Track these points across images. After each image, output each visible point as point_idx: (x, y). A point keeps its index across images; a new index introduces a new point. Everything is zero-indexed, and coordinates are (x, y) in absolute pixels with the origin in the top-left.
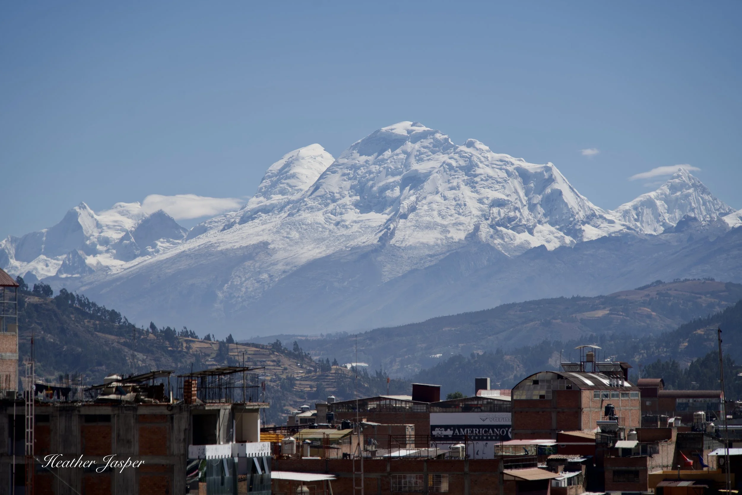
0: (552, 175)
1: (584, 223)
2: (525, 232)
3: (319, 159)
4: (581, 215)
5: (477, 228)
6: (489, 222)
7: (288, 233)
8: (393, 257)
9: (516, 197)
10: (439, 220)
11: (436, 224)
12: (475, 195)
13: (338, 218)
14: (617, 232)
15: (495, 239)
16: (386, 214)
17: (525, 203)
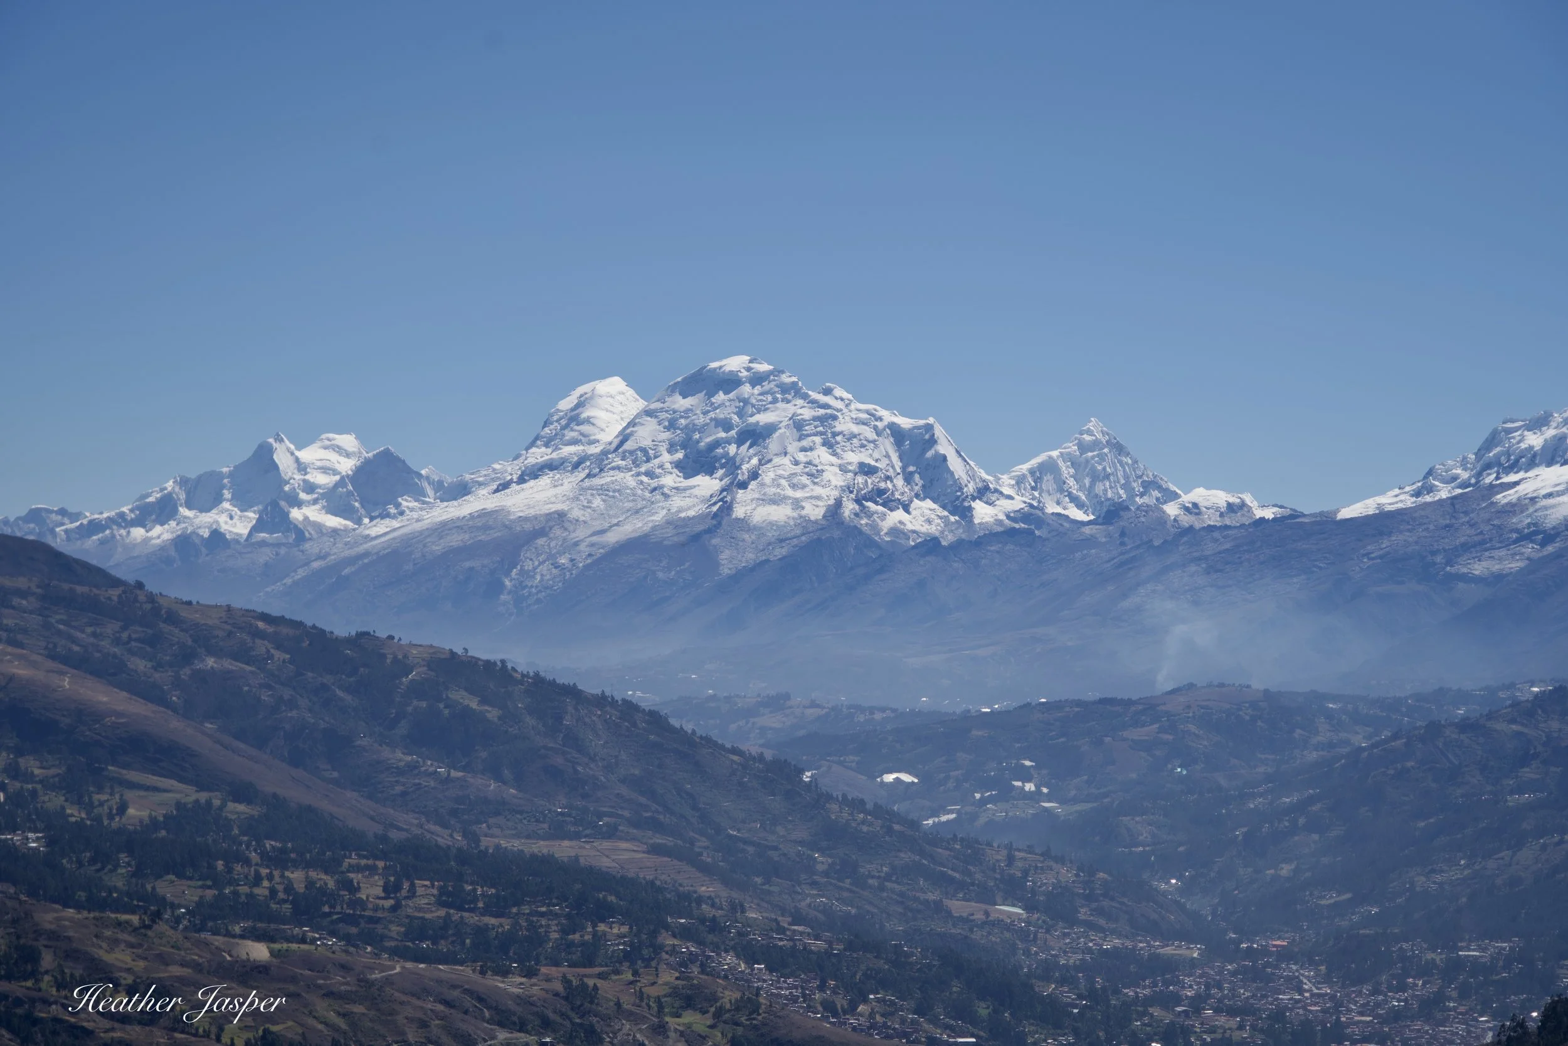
0: (934, 435)
1: (974, 499)
2: (899, 508)
3: (620, 398)
4: (970, 488)
5: (838, 503)
6: (853, 496)
7: (589, 502)
8: (732, 540)
9: (888, 462)
10: (790, 492)
11: (786, 498)
12: (834, 459)
13: (654, 483)
14: (1016, 511)
15: (862, 518)
16: (716, 478)
17: (899, 470)
